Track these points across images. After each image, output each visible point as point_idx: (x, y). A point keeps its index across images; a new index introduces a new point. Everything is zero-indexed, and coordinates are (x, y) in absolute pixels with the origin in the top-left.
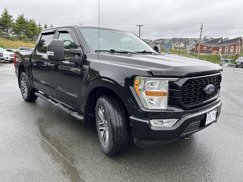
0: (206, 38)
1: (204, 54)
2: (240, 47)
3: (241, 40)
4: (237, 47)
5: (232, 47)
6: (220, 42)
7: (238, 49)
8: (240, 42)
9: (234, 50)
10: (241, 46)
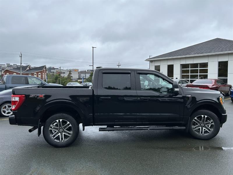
0: (10, 64)
2: (45, 74)
3: (45, 68)
4: (43, 74)
5: (39, 73)
7: (44, 76)
8: (45, 70)
9: (42, 77)
10: (46, 72)
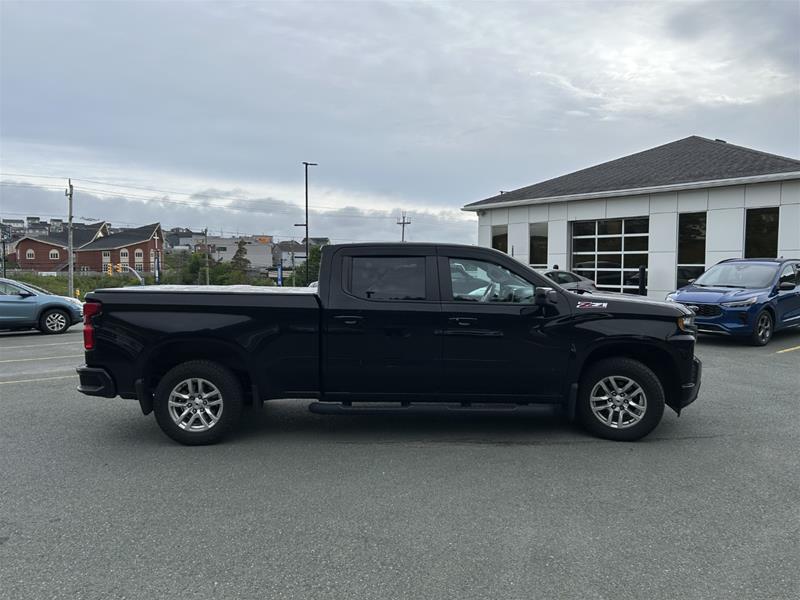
1: (55, 274)
4: (152, 252)
5: (139, 251)
6: (100, 234)
8: (156, 238)
10: (161, 247)
